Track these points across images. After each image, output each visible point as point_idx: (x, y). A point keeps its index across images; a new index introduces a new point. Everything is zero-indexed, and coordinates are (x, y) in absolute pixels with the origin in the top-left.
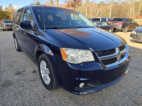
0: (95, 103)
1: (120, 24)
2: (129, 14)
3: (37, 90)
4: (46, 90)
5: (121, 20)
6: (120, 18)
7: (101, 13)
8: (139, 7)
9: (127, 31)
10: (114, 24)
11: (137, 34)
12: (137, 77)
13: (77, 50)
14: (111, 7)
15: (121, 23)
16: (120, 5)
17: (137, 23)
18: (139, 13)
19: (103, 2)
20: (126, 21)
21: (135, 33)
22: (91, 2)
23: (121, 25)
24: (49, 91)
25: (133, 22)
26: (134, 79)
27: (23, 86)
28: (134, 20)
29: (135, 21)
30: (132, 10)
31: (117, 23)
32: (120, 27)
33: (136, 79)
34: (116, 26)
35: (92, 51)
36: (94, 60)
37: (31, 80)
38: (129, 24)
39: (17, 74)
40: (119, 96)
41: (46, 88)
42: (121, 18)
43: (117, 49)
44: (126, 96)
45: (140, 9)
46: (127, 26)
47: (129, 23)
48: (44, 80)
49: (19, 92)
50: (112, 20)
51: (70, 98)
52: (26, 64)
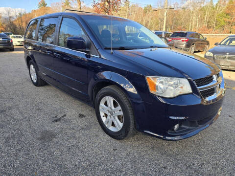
0: (189, 152)
1: (183, 41)
2: (192, 26)
3: (99, 141)
4: (113, 141)
5: (183, 35)
6: (183, 32)
7: (149, 24)
8: (206, 15)
9: (193, 51)
10: (175, 41)
11: (214, 56)
12: (230, 116)
13: (169, 78)
14: (165, 15)
15: (184, 39)
16: (177, 11)
17: (207, 40)
18: (205, 25)
19: (150, 6)
20: (192, 37)
21: (211, 55)
22: (133, 6)
23: (185, 42)
24: (118, 142)
25: (201, 38)
26: (228, 119)
27: (74, 137)
28: (203, 35)
29: (204, 37)
30: (195, 19)
31: (180, 40)
32: (184, 45)
33: (230, 118)
34: (177, 44)
35: (188, 80)
36: (191, 91)
37: (82, 129)
38: (195, 41)
39: (56, 121)
40: (215, 141)
41: (111, 138)
42: (185, 32)
43: (214, 76)
44: (224, 140)
45: (207, 18)
46: (193, 44)
47: (196, 39)
48: (106, 126)
49: (73, 146)
50: (171, 35)
51: (153, 148)
52: (61, 105)
